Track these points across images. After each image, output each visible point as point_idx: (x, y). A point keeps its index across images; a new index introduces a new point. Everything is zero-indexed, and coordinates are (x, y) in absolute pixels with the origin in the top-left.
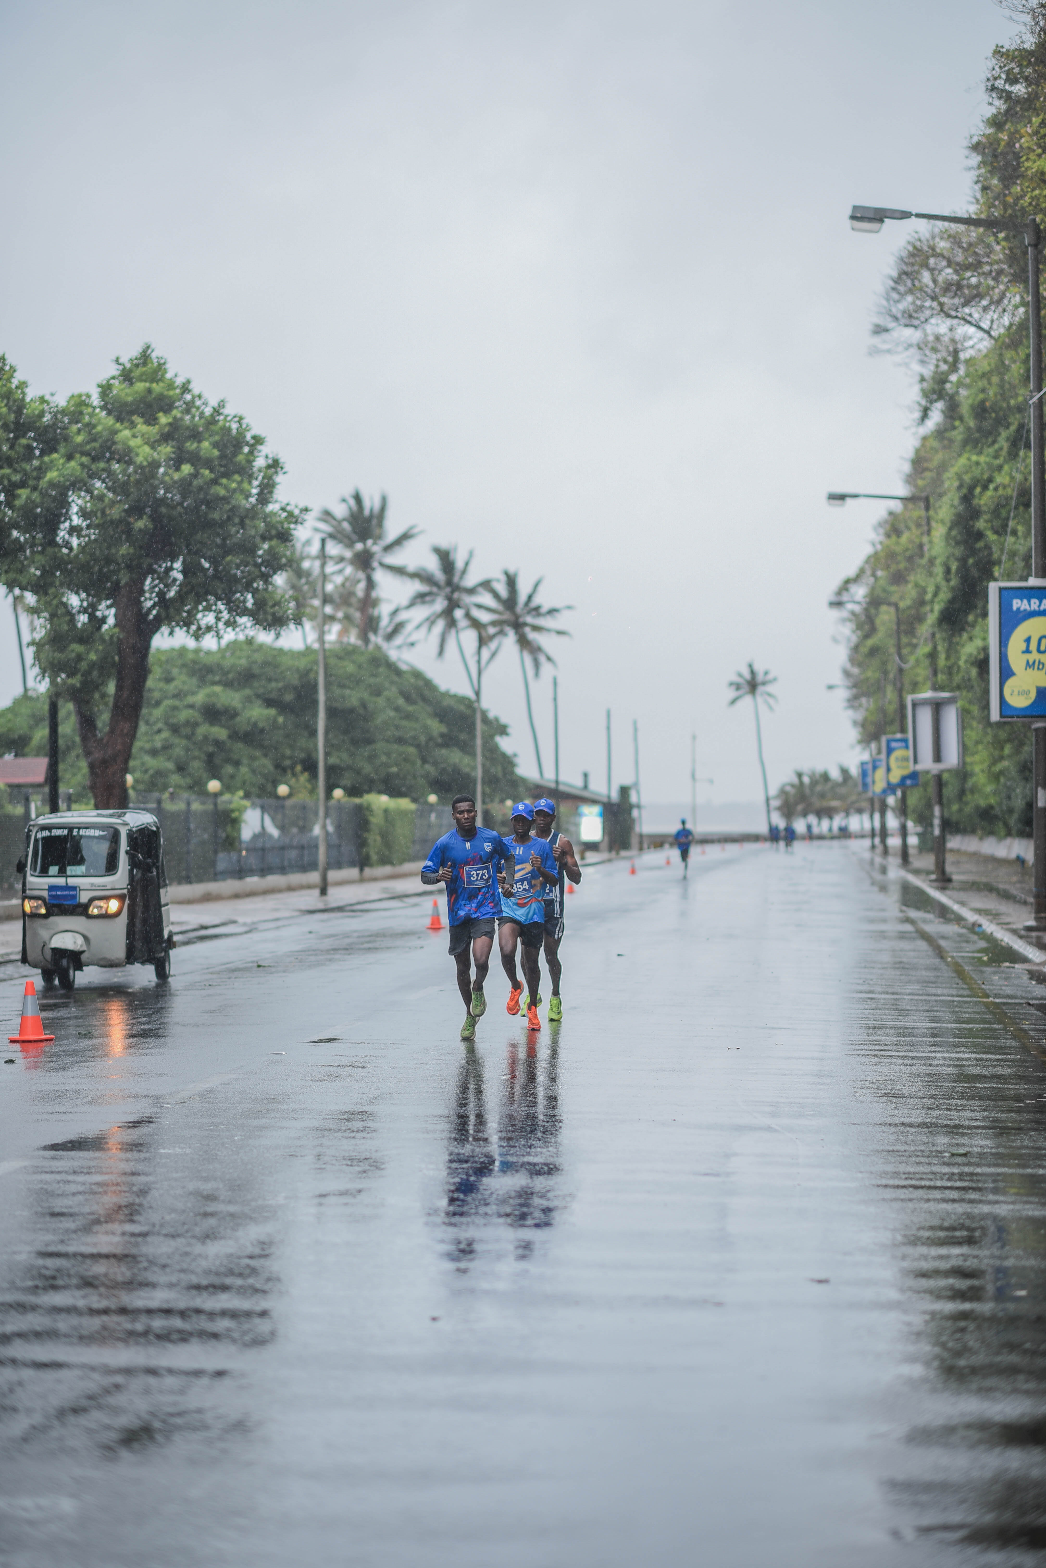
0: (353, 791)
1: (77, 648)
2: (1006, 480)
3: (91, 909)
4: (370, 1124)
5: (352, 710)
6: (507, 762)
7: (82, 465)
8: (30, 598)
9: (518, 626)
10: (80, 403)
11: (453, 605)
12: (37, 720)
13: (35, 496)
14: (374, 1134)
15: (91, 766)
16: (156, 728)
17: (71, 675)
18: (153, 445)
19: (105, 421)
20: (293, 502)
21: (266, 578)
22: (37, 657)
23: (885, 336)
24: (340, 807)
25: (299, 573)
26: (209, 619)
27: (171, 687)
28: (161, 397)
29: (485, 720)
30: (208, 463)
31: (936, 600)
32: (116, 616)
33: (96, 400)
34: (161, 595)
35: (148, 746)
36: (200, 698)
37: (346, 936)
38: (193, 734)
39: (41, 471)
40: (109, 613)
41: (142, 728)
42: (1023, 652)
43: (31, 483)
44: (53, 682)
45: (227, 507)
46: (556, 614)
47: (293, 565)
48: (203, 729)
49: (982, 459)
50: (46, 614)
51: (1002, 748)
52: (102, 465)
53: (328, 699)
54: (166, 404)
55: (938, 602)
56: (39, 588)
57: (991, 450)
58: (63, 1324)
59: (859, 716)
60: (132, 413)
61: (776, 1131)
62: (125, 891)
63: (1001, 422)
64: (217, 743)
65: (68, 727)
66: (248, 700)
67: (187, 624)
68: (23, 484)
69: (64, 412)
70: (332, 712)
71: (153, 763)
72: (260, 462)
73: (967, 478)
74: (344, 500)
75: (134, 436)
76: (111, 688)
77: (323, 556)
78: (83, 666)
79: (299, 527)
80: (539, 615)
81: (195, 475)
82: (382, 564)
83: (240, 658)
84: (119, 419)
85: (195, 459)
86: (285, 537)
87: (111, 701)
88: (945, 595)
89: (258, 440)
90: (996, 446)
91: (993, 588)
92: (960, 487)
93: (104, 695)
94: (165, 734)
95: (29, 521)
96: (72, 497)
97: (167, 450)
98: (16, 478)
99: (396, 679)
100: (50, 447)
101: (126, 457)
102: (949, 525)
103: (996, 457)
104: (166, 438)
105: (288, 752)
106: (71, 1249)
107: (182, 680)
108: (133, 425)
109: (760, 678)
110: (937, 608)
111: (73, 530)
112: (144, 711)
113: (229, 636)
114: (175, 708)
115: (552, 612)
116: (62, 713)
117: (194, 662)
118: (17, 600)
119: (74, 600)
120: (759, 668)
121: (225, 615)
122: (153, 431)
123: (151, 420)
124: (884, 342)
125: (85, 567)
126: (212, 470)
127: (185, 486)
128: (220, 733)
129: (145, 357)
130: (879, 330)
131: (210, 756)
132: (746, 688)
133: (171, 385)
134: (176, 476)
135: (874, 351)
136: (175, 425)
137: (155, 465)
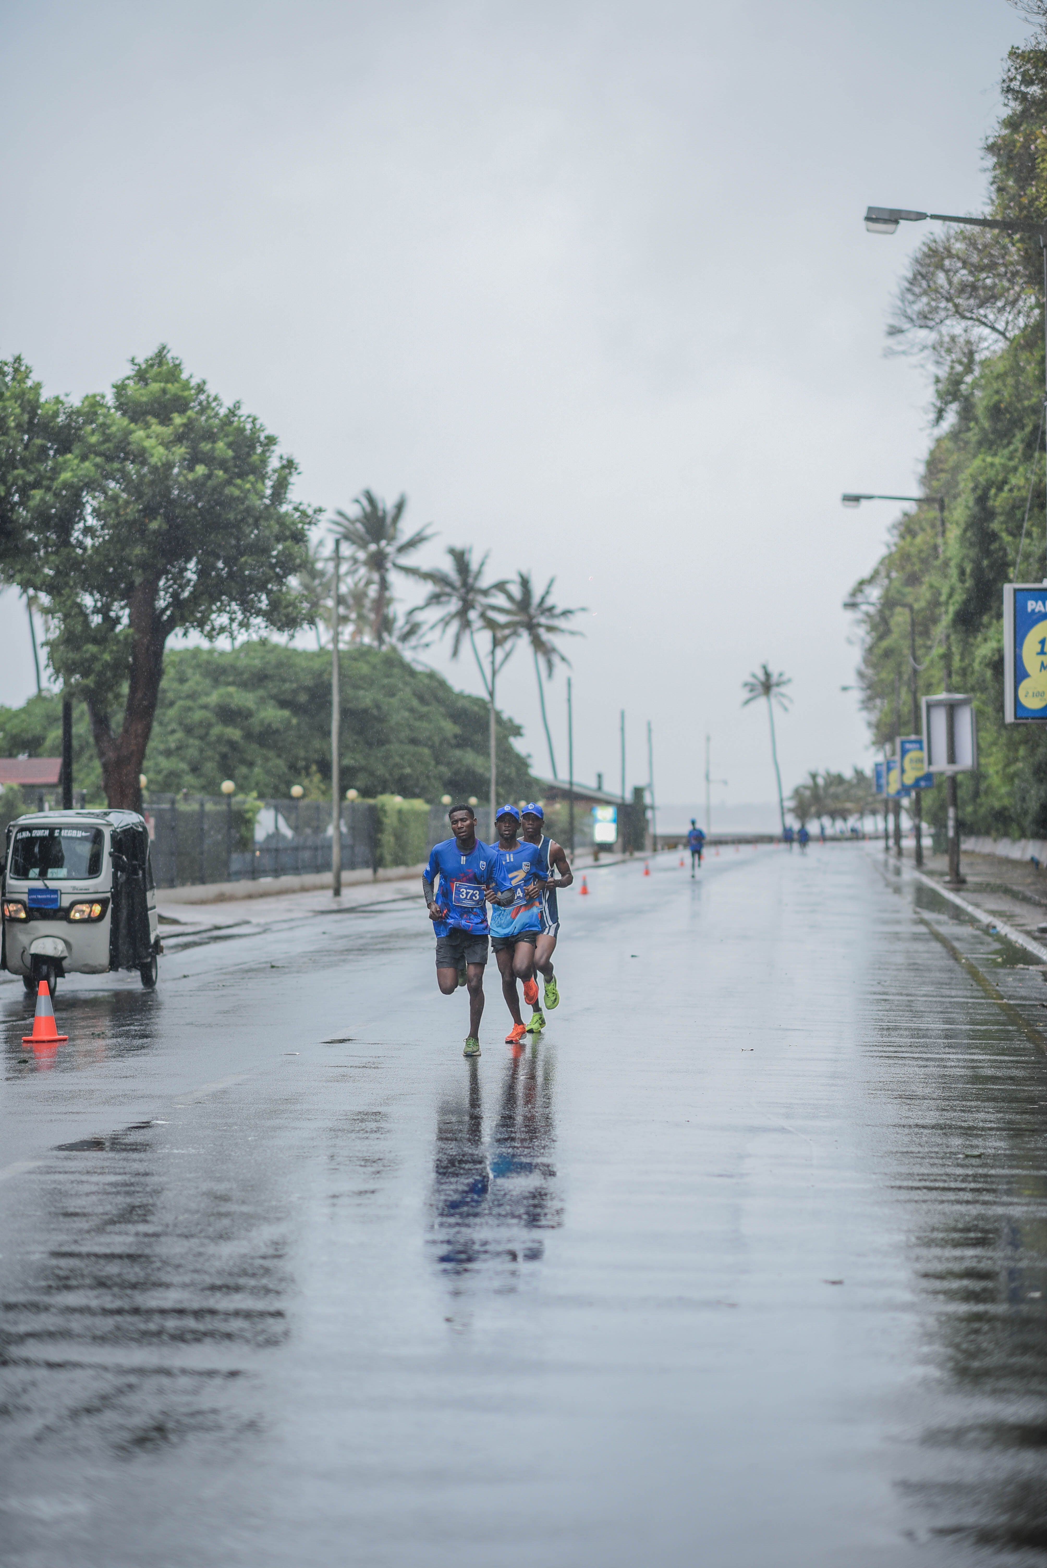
0: (366, 793)
1: (91, 648)
2: (1022, 482)
3: (72, 913)
4: (383, 1125)
5: (365, 711)
6: (522, 764)
7: (97, 466)
8: (44, 599)
9: (531, 627)
10: (94, 404)
11: (467, 605)
12: (50, 720)
13: (49, 497)
14: (388, 1135)
15: (105, 766)
16: (169, 728)
17: (85, 675)
18: (167, 445)
19: (119, 421)
20: (305, 502)
21: (280, 579)
22: (51, 657)
23: (900, 337)
24: (353, 808)
25: (314, 574)
26: (222, 620)
27: (186, 687)
28: (176, 398)
29: (499, 721)
30: (223, 464)
31: (951, 601)
32: (130, 616)
33: (110, 400)
34: (175, 596)
35: (162, 747)
36: (214, 698)
37: (360, 936)
38: (207, 734)
39: (56, 471)
40: (124, 614)
41: (156, 728)
42: (1038, 654)
43: (45, 483)
44: (66, 683)
45: (242, 507)
46: (570, 615)
47: (306, 566)
48: (217, 730)
49: (997, 460)
50: (59, 615)
51: (1017, 750)
52: (116, 465)
53: (343, 701)
54: (180, 404)
55: (953, 604)
56: (52, 589)
57: (1006, 452)
58: (77, 1324)
59: (874, 717)
60: (145, 413)
61: (790, 1132)
62: (109, 895)
63: (1017, 423)
64: (232, 744)
65: (82, 728)
66: (262, 701)
67: (201, 624)
68: (36, 485)
69: (78, 413)
70: (345, 713)
71: (165, 764)
72: (274, 463)
73: (982, 479)
74: (357, 501)
75: (148, 437)
76: (125, 688)
77: (337, 558)
78: (97, 666)
79: (313, 527)
80: (553, 616)
81: (209, 476)
82: (395, 566)
83: (254, 658)
84: (133, 420)
85: (209, 460)
86: (299, 537)
87: (125, 700)
88: (959, 597)
89: (271, 440)
90: (1012, 447)
91: (1008, 589)
92: (974, 489)
93: (118, 696)
94: (179, 735)
95: (43, 521)
96: (86, 497)
97: (180, 451)
98: (30, 478)
99: (408, 678)
100: (64, 449)
101: (141, 457)
102: (963, 526)
103: (1011, 458)
104: (179, 439)
105: (302, 754)
106: (84, 1249)
107: (195, 680)
108: (147, 426)
109: (774, 679)
110: (952, 609)
111: (88, 531)
112: (158, 712)
113: (242, 637)
114: (190, 709)
115: (566, 613)
116: (75, 714)
117: (208, 662)
118: (31, 601)
119: (88, 601)
120: (774, 670)
121: (239, 616)
122: (166, 431)
123: (165, 421)
124: (900, 343)
125: (100, 568)
126: (226, 471)
127: (198, 486)
128: (234, 733)
129: (160, 356)
130: (894, 331)
131: (224, 756)
132: (760, 689)
133: (186, 386)
134: (191, 477)
135: (889, 353)
136: (189, 426)
137: (169, 466)
